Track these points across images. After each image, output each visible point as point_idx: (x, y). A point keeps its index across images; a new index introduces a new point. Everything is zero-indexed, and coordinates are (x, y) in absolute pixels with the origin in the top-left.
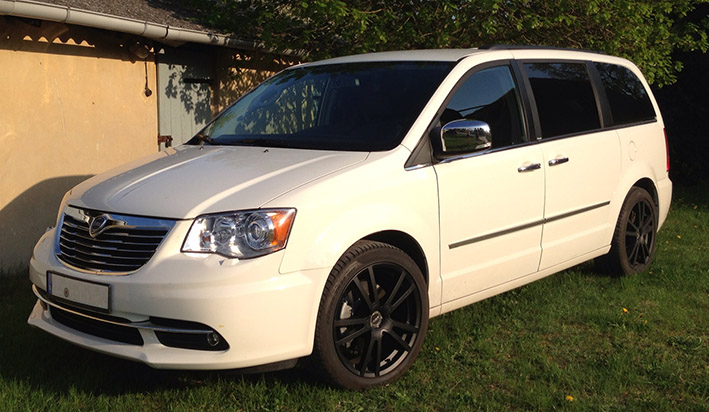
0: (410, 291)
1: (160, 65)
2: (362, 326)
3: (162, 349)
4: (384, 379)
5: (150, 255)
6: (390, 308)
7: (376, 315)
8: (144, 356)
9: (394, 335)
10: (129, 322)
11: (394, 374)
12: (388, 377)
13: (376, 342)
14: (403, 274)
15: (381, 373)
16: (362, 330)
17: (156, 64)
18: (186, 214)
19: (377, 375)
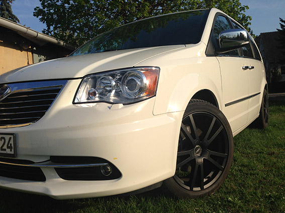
0: (220, 130)
1: (34, 54)
2: (188, 156)
3: (63, 183)
4: (207, 191)
5: (47, 108)
6: (208, 142)
7: (198, 148)
8: (47, 190)
9: (212, 160)
10: (33, 163)
11: (213, 187)
12: (210, 189)
13: (199, 166)
14: (214, 119)
15: (205, 187)
16: (189, 159)
17: (32, 54)
18: (75, 74)
19: (202, 189)
